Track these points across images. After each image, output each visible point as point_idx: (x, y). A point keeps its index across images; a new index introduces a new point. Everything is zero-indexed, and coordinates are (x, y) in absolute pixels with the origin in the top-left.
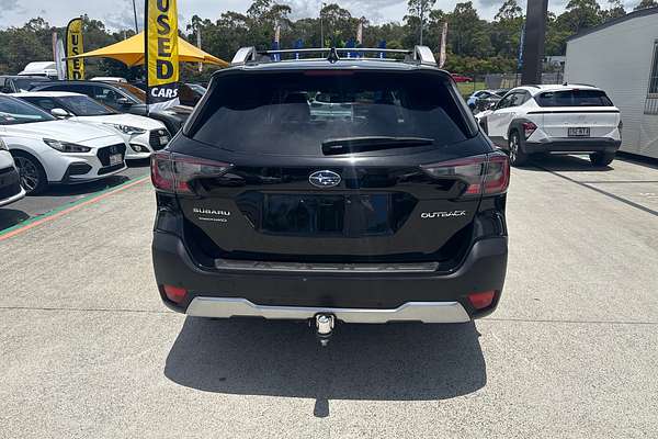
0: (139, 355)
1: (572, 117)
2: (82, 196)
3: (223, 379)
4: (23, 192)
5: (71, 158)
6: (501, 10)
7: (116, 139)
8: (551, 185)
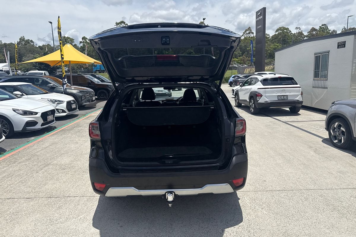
0: (79, 218)
1: (279, 90)
2: (33, 138)
3: (122, 226)
4: (4, 138)
5: (27, 118)
6: (244, 33)
7: (50, 107)
8: (270, 123)
